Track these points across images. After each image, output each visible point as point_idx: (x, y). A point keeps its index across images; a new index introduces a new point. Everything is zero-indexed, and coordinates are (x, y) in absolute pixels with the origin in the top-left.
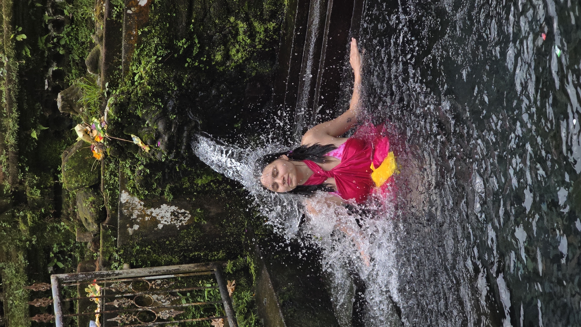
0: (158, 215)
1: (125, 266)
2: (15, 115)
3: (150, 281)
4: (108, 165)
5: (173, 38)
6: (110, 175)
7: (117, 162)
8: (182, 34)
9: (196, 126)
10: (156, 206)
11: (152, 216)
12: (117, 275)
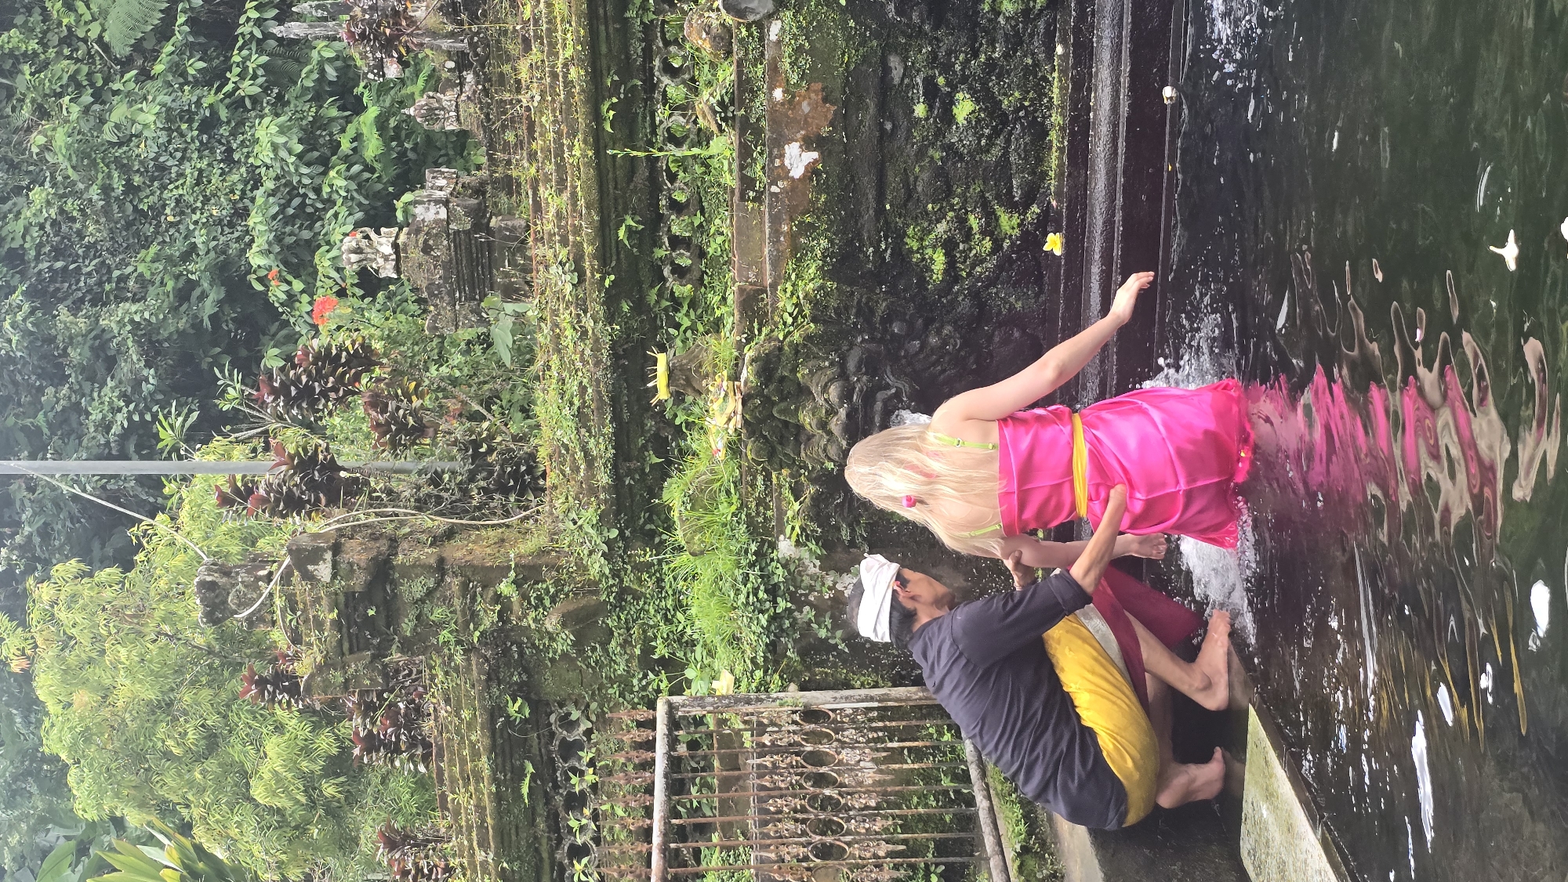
0: (846, 588)
1: (793, 687)
2: (609, 429)
3: (834, 711)
4: (753, 485)
5: (853, 239)
6: (757, 505)
7: (768, 478)
8: (869, 231)
9: (898, 395)
10: (842, 569)
11: (837, 590)
12: (774, 700)
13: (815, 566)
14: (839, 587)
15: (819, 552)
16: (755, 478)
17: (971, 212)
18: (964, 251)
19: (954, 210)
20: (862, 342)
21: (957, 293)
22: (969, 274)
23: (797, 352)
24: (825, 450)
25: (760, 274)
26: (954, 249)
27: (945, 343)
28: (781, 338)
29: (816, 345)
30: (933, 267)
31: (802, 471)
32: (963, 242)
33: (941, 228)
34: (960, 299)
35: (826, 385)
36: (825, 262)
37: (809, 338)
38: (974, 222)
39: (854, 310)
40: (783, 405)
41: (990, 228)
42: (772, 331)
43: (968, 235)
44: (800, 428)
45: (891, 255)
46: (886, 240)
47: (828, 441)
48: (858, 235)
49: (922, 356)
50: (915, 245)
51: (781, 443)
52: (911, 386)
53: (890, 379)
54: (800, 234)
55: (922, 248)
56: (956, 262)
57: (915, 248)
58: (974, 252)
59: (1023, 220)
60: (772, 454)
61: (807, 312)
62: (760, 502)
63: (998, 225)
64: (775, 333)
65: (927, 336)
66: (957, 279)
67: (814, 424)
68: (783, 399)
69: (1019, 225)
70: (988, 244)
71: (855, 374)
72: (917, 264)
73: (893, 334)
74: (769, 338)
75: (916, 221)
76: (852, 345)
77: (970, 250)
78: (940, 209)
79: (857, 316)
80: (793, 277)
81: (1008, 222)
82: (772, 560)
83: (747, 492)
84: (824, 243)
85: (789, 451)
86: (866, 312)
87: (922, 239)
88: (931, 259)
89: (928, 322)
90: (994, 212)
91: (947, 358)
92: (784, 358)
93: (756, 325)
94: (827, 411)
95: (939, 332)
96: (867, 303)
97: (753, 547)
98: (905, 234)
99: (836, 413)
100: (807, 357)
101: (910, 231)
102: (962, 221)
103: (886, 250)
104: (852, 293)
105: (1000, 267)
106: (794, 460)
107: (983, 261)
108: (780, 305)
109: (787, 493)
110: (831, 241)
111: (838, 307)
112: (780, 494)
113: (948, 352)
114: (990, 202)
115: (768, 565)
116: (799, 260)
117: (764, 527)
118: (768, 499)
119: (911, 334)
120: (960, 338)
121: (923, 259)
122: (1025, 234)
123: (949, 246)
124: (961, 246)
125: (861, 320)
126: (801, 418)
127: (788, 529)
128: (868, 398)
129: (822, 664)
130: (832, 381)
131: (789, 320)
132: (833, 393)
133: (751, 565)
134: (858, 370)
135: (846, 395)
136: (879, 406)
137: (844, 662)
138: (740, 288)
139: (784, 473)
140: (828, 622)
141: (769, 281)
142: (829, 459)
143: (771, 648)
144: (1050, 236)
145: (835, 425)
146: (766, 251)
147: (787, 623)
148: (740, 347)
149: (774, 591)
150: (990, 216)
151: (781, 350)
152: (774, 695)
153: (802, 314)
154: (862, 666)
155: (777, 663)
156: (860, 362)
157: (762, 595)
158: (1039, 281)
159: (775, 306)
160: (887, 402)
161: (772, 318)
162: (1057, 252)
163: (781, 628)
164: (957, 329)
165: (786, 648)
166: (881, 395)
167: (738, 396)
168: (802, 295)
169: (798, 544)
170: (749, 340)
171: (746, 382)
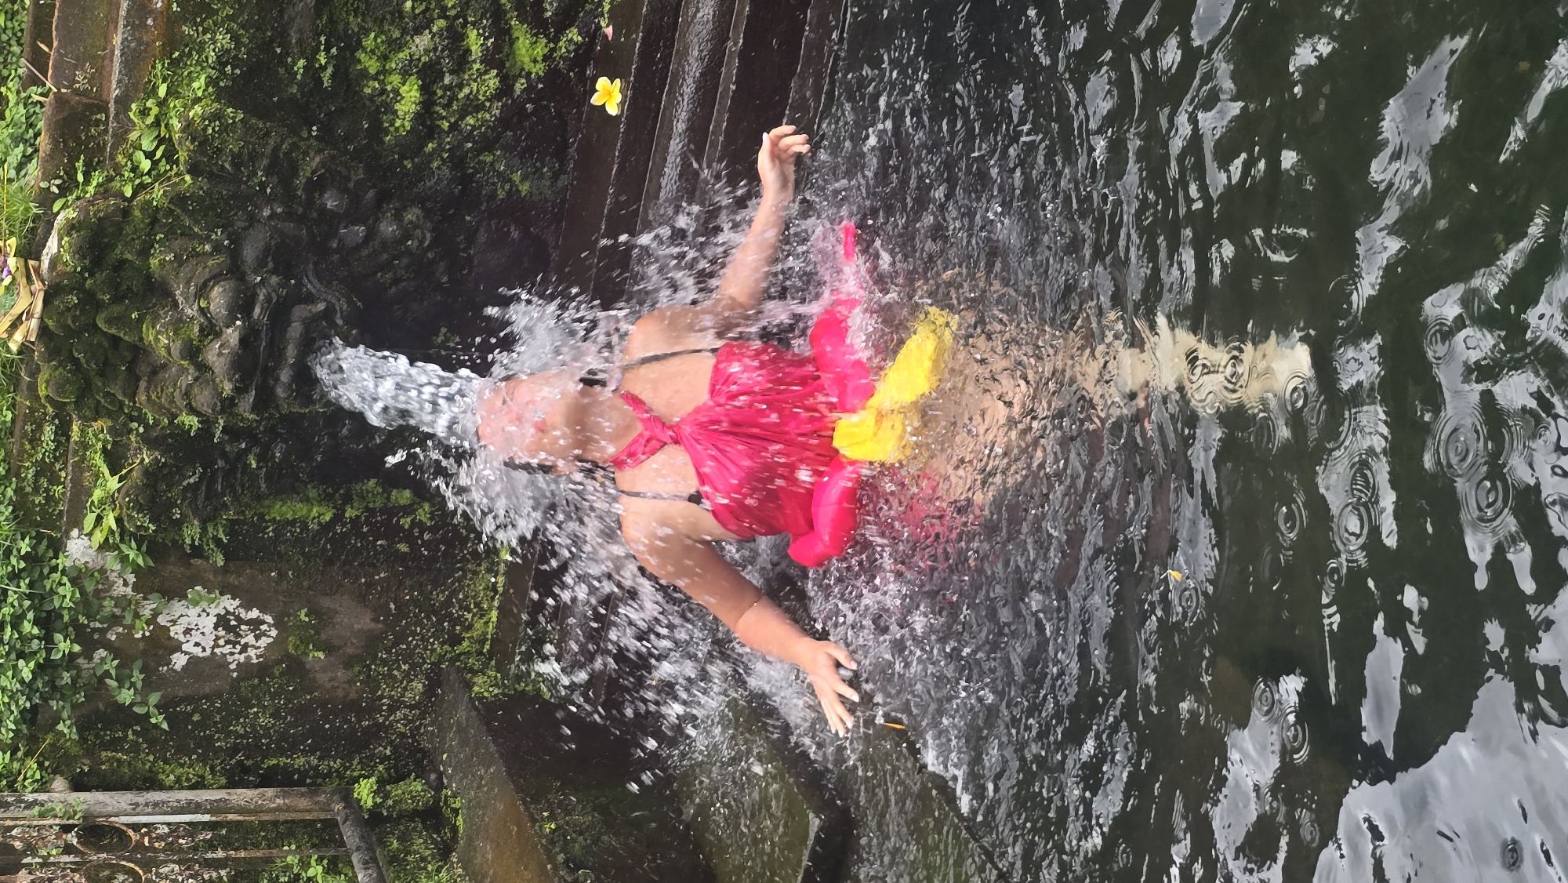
0: (174, 622)
4: (35, 441)
5: (272, 41)
6: (37, 475)
7: (63, 431)
8: (300, 31)
9: (328, 314)
10: (173, 592)
11: (157, 625)
12: (30, 805)
13: (126, 584)
14: (162, 620)
15: (140, 561)
16: (40, 428)
17: (474, 24)
18: (449, 88)
19: (446, 17)
20: (270, 217)
21: (431, 154)
22: (454, 127)
23: (154, 221)
24: (187, 394)
25: (100, 76)
26: (434, 82)
27: (407, 235)
28: (128, 192)
29: (191, 214)
30: (397, 106)
31: (135, 425)
32: (452, 72)
33: (422, 42)
34: (435, 165)
35: (205, 285)
36: (222, 72)
37: (179, 199)
38: (475, 42)
39: (265, 162)
40: (116, 309)
41: (498, 57)
42: (110, 179)
43: (462, 61)
44: (139, 351)
45: (333, 76)
46: (327, 50)
47: (196, 379)
48: (282, 36)
49: (365, 253)
50: (372, 65)
51: (102, 374)
52: (350, 302)
53: (311, 285)
54: (182, 18)
55: (384, 71)
56: (434, 103)
57: (372, 71)
58: (466, 91)
59: (553, 50)
60: (85, 391)
61: (182, 156)
62: (44, 470)
63: (512, 53)
64: (116, 184)
65: (377, 220)
66: (432, 132)
67: (176, 347)
68: (117, 299)
69: (546, 58)
70: (492, 81)
71: (256, 272)
72: (371, 98)
73: (323, 210)
74: (104, 191)
75: (381, 26)
76: (252, 220)
77: (461, 86)
78: (424, 12)
79: (267, 173)
80: (162, 91)
81: (529, 50)
82: (54, 569)
83: (21, 452)
84: (223, 40)
85: (116, 390)
86: (283, 168)
87: (385, 58)
88: (396, 92)
89: (384, 197)
90: (508, 31)
91: (405, 261)
92: (128, 229)
93: (80, 165)
94: (201, 330)
95: (398, 217)
96: (288, 154)
97: (25, 547)
98: (359, 45)
99: (218, 335)
100: (170, 233)
101: (369, 42)
102: (455, 37)
103: (323, 68)
104: (267, 134)
105: (503, 122)
106: (121, 404)
107: (480, 107)
108: (133, 136)
109: (99, 461)
110: (235, 38)
111: (240, 154)
112: (83, 459)
113: (408, 252)
114: (505, 12)
115: (42, 577)
116: (175, 63)
117: (43, 512)
118: (58, 466)
119: (352, 216)
120: (432, 231)
121: (383, 91)
122: (553, 75)
123: (429, 75)
124: (447, 80)
125: (275, 179)
126: (149, 335)
127: (89, 520)
128: (279, 314)
129: (115, 744)
130: (216, 278)
131: (146, 165)
132: (218, 299)
133: (14, 576)
134: (261, 264)
135: (241, 305)
136: (295, 330)
137: (152, 744)
138: (59, 97)
139: (97, 425)
140: (138, 677)
141: (115, 93)
142: (192, 411)
143: (30, 716)
144: (602, 83)
145: (216, 355)
146: (117, 40)
147: (66, 677)
148: (46, 199)
149: (48, 622)
150: (502, 35)
151: (126, 213)
152: (30, 797)
153: (170, 156)
154: (181, 750)
155: (33, 740)
156: (266, 251)
157: (27, 627)
158: (561, 153)
159: (121, 137)
160: (310, 324)
161: (112, 158)
162: (613, 110)
163: (52, 684)
164: (428, 213)
165: (58, 719)
166: (300, 312)
167: (37, 285)
168: (177, 125)
169: (104, 546)
170: (64, 191)
171: (54, 262)
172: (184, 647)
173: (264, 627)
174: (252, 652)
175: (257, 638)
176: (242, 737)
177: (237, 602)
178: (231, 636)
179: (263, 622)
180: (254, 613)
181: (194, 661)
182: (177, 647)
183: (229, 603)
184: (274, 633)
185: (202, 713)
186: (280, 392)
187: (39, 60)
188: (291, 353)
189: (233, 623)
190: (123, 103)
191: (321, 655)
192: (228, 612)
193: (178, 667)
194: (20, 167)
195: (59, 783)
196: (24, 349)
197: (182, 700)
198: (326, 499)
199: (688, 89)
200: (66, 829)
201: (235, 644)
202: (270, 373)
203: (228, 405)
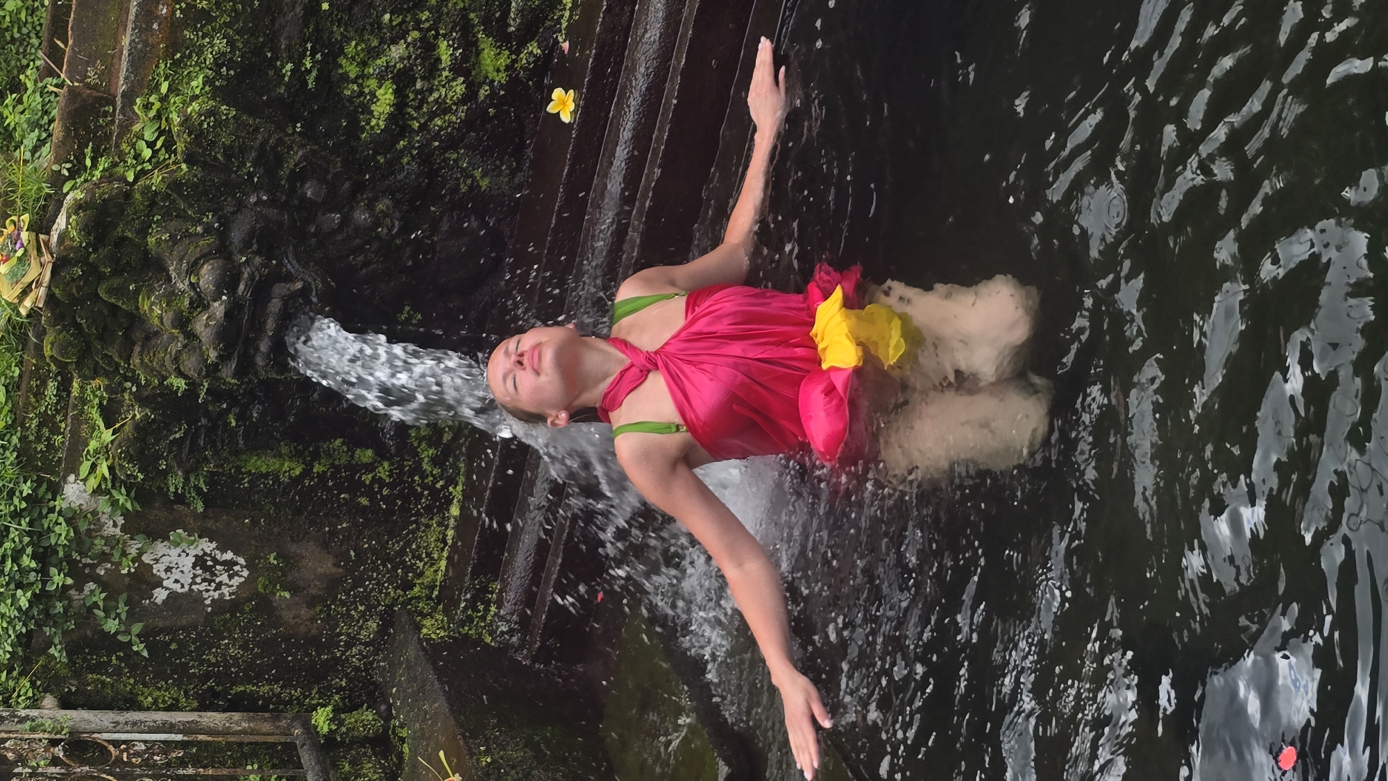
0: (157, 561)
4: (39, 395)
5: (264, 45)
6: (40, 425)
7: (65, 387)
8: (289, 38)
9: (305, 292)
10: (157, 533)
11: (142, 563)
12: (23, 720)
13: (115, 525)
14: (146, 559)
15: (129, 506)
16: (44, 384)
17: (444, 36)
18: (421, 92)
19: (420, 30)
20: (256, 204)
21: (402, 151)
22: (423, 127)
23: (153, 204)
24: (176, 359)
25: (109, 73)
26: (407, 86)
27: (377, 223)
28: (131, 178)
29: (185, 199)
30: (373, 107)
31: (128, 384)
32: (423, 78)
33: (397, 51)
34: (405, 160)
35: (196, 262)
36: (218, 73)
37: (176, 185)
38: (445, 52)
39: (254, 154)
40: (116, 282)
41: (465, 66)
42: (114, 165)
43: (433, 68)
44: (135, 319)
45: (317, 79)
46: (313, 55)
47: (185, 346)
48: (273, 42)
49: (339, 237)
50: (353, 71)
51: (101, 338)
52: (324, 282)
53: (291, 265)
54: (184, 24)
55: (363, 76)
56: (407, 105)
57: (352, 75)
58: (436, 95)
59: (514, 61)
60: (84, 354)
61: (180, 146)
62: (46, 421)
63: (478, 63)
64: (120, 170)
65: (352, 209)
66: (404, 131)
67: (168, 317)
68: (117, 272)
69: (508, 68)
70: (459, 87)
71: (242, 253)
72: (350, 99)
73: (303, 198)
74: (109, 176)
75: (361, 35)
76: (240, 205)
77: (431, 91)
78: (400, 24)
79: (255, 165)
80: (164, 88)
81: (493, 61)
82: (52, 510)
83: (27, 404)
84: (220, 44)
85: (113, 352)
86: (270, 160)
87: (364, 64)
88: (373, 94)
89: (359, 187)
90: (475, 43)
91: (375, 246)
92: (129, 210)
93: (88, 151)
94: (191, 303)
95: (370, 206)
96: (274, 148)
97: (26, 489)
98: (341, 52)
99: (206, 307)
100: (167, 215)
101: (350, 49)
102: (427, 48)
103: (309, 71)
104: (256, 130)
105: (468, 124)
106: (118, 365)
107: (446, 110)
108: (137, 128)
109: (95, 414)
110: (231, 43)
111: (231, 147)
112: (82, 412)
113: (378, 236)
114: (473, 26)
115: (41, 516)
116: (176, 64)
117: (44, 459)
118: (58, 418)
119: (330, 203)
120: (400, 220)
121: (361, 93)
122: (513, 84)
123: (402, 80)
124: (419, 85)
125: (262, 170)
126: (145, 306)
127: (85, 468)
128: (261, 290)
129: (99, 668)
130: (206, 257)
131: (147, 153)
132: (207, 276)
133: (17, 515)
134: (247, 244)
135: (227, 282)
136: (275, 305)
137: (133, 668)
138: (72, 90)
139: (96, 383)
140: (122, 609)
141: (122, 88)
142: (181, 374)
143: (24, 640)
144: (558, 93)
145: (203, 326)
146: (126, 41)
147: (59, 607)
148: (57, 180)
149: (44, 557)
150: (469, 46)
151: (128, 196)
152: (23, 713)
153: (169, 146)
154: (160, 675)
155: (27, 661)
156: (252, 233)
157: (26, 561)
158: (518, 153)
159: (125, 128)
160: (288, 300)
161: (117, 146)
162: (566, 118)
163: (46, 612)
164: (397, 203)
165: (50, 643)
166: (280, 289)
167: (47, 258)
168: (176, 118)
169: (97, 491)
170: (73, 174)
171: (63, 237)
172: (165, 583)
173: (237, 568)
174: (225, 590)
175: (230, 577)
176: (214, 665)
177: (214, 545)
178: (208, 575)
179: (236, 564)
180: (229, 555)
181: (173, 596)
182: (159, 583)
183: (207, 546)
184: (246, 573)
185: (179, 642)
186: (260, 361)
187: (55, 55)
188: (270, 325)
189: (210, 563)
190: (129, 97)
191: (287, 595)
192: (205, 554)
193: (159, 601)
194: (35, 150)
195: (49, 701)
196: (33, 313)
197: (161, 631)
198: (296, 455)
199: (634, 102)
200: (54, 743)
201: (210, 582)
202: (251, 344)
203: (212, 371)
